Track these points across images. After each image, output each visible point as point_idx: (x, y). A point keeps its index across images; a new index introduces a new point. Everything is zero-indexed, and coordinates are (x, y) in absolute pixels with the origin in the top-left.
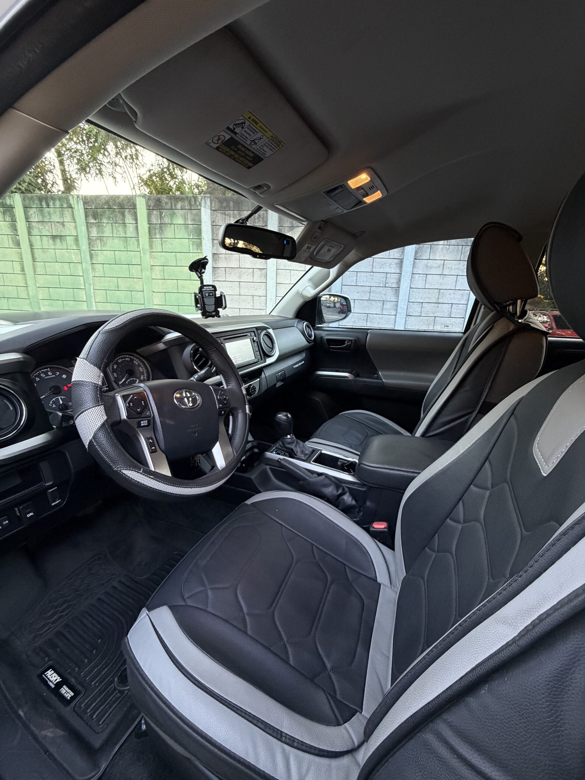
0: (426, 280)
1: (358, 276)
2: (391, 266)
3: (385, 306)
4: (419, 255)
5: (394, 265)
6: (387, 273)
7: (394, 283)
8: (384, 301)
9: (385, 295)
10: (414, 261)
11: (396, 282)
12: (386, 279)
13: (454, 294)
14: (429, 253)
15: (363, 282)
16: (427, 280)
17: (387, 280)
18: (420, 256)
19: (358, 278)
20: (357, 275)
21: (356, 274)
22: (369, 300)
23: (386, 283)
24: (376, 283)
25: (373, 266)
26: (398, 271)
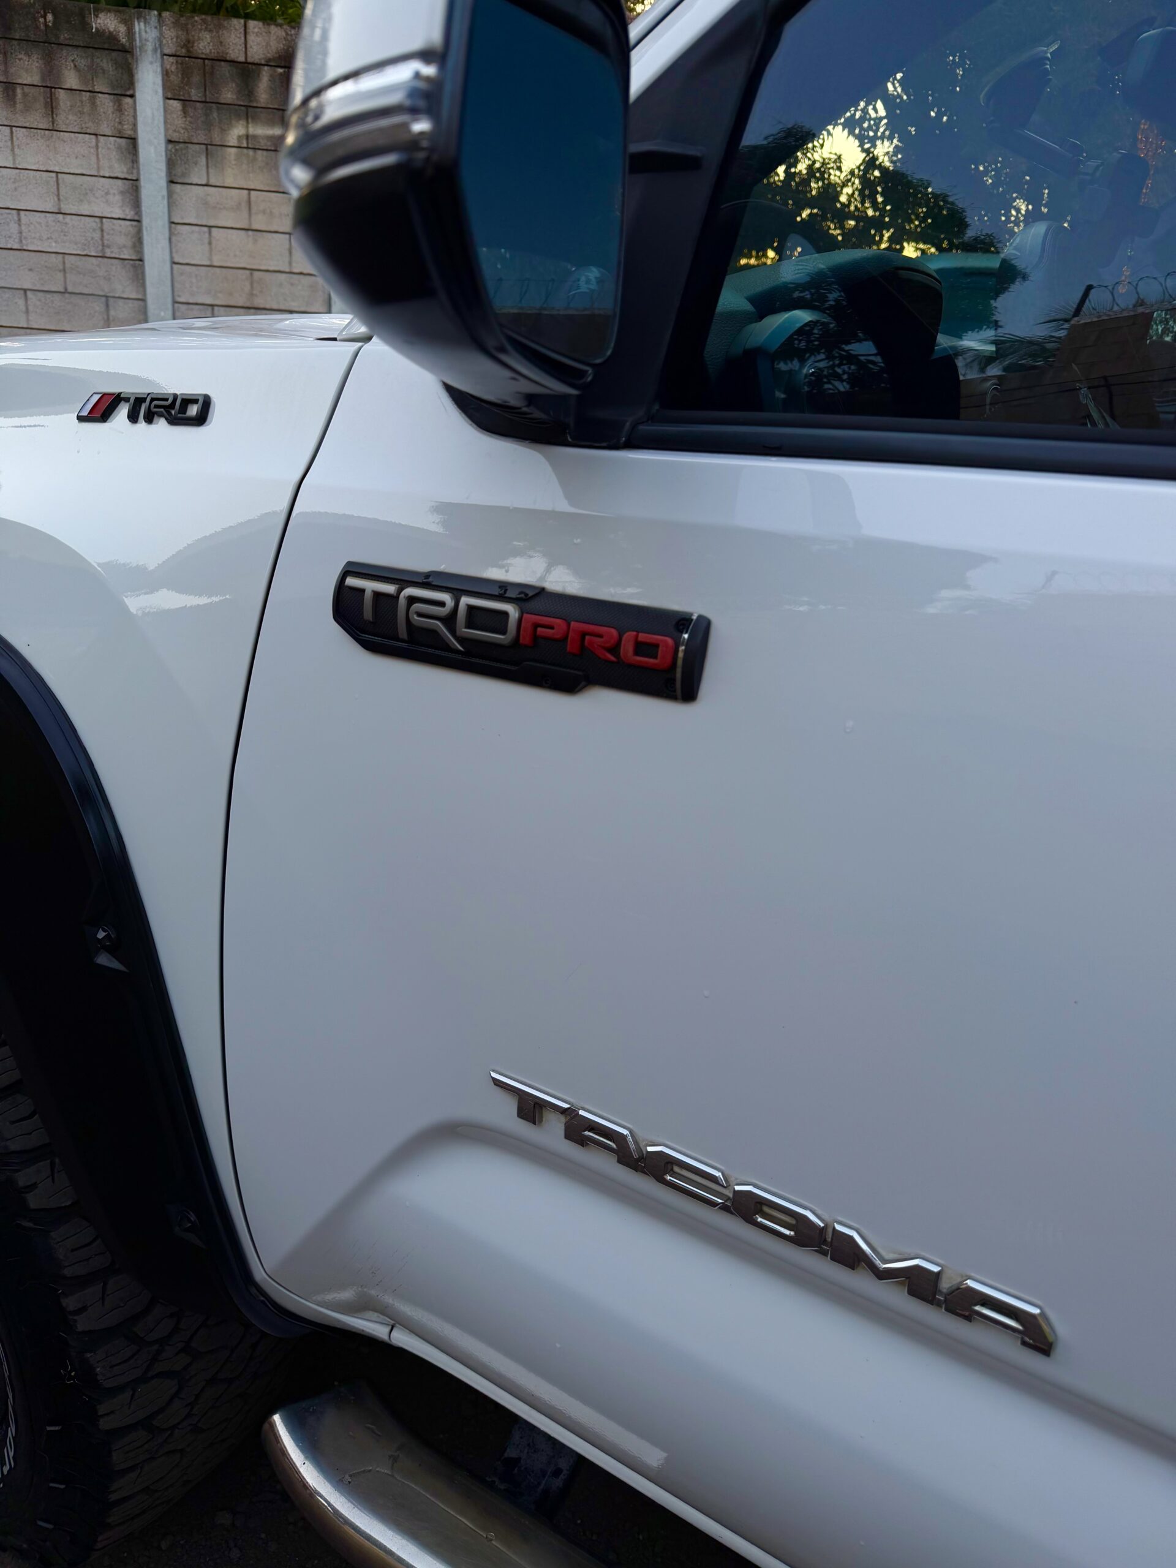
0: (210, 243)
1: (23, 221)
2: (110, 197)
3: (112, 313)
4: (179, 170)
5: (118, 198)
6: (101, 218)
7: (124, 246)
8: (107, 297)
9: (108, 279)
10: (168, 187)
11: (129, 244)
12: (102, 236)
13: (292, 284)
14: (204, 168)
15: (41, 239)
16: (214, 242)
17: (106, 237)
18: (183, 175)
19: (23, 228)
20: (19, 220)
21: (16, 218)
22: (66, 292)
23: (103, 245)
24: (76, 244)
25: (58, 195)
26: (130, 214)
